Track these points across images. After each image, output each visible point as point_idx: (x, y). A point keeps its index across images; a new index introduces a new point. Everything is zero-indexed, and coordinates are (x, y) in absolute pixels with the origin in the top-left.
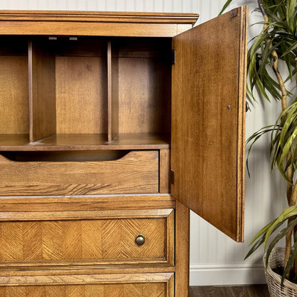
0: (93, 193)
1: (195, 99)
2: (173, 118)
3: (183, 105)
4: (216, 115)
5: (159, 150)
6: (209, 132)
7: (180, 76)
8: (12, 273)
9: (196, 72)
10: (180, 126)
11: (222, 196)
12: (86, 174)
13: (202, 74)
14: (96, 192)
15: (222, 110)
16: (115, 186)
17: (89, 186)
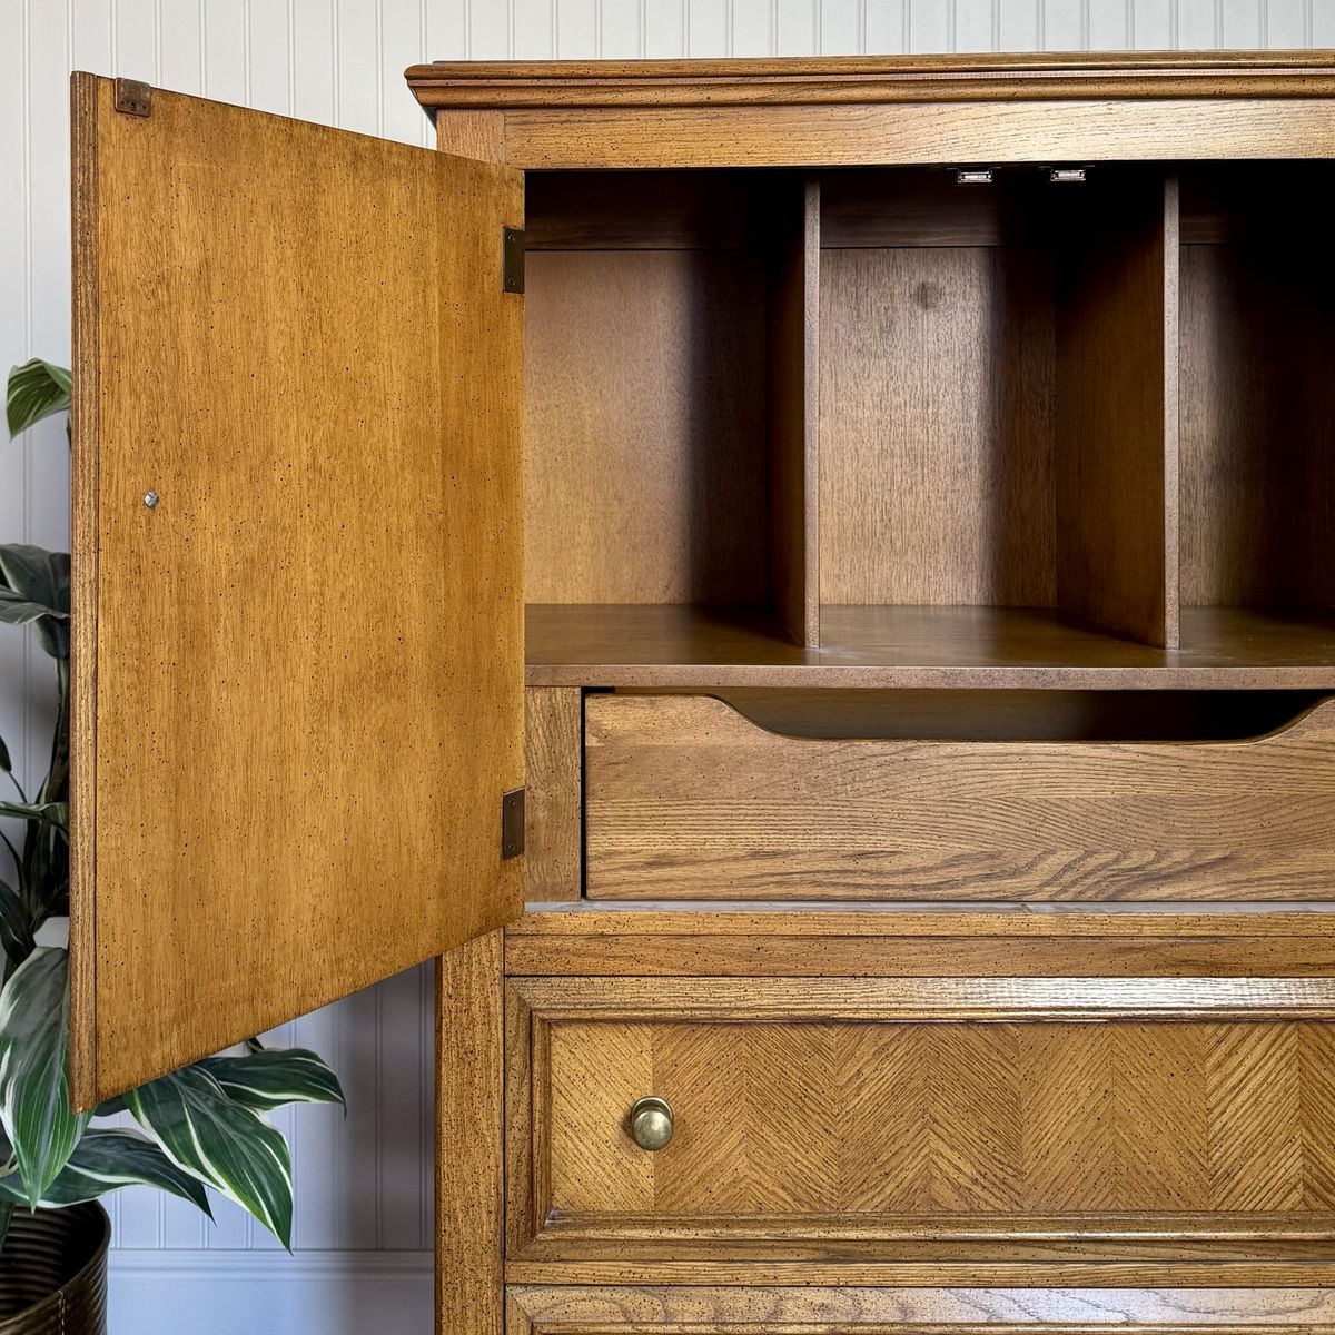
0: (1154, 894)
8: (788, 1271)
14: (1166, 891)
16: (1258, 864)
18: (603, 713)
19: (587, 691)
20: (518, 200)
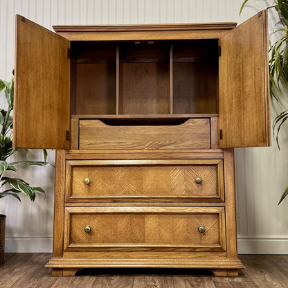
1: (237, 72)
2: (220, 93)
3: (228, 80)
4: (252, 76)
5: (210, 118)
6: (247, 89)
7: (226, 63)
9: (237, 55)
10: (226, 95)
11: (257, 124)
12: (159, 134)
13: (241, 55)
15: (255, 72)
16: (179, 144)
17: (161, 143)
18: (82, 122)
19: (80, 119)
20: (70, 45)
